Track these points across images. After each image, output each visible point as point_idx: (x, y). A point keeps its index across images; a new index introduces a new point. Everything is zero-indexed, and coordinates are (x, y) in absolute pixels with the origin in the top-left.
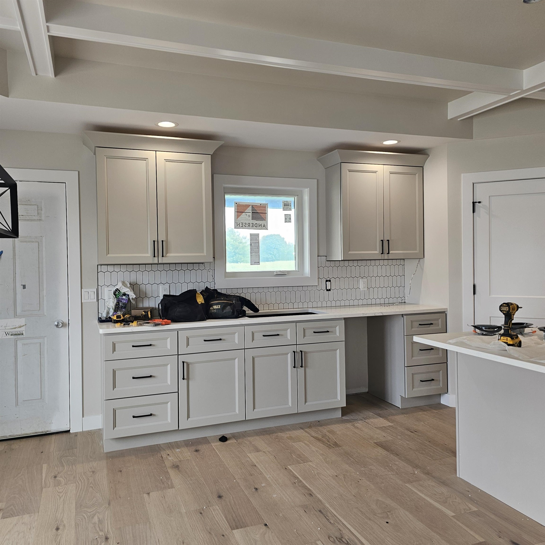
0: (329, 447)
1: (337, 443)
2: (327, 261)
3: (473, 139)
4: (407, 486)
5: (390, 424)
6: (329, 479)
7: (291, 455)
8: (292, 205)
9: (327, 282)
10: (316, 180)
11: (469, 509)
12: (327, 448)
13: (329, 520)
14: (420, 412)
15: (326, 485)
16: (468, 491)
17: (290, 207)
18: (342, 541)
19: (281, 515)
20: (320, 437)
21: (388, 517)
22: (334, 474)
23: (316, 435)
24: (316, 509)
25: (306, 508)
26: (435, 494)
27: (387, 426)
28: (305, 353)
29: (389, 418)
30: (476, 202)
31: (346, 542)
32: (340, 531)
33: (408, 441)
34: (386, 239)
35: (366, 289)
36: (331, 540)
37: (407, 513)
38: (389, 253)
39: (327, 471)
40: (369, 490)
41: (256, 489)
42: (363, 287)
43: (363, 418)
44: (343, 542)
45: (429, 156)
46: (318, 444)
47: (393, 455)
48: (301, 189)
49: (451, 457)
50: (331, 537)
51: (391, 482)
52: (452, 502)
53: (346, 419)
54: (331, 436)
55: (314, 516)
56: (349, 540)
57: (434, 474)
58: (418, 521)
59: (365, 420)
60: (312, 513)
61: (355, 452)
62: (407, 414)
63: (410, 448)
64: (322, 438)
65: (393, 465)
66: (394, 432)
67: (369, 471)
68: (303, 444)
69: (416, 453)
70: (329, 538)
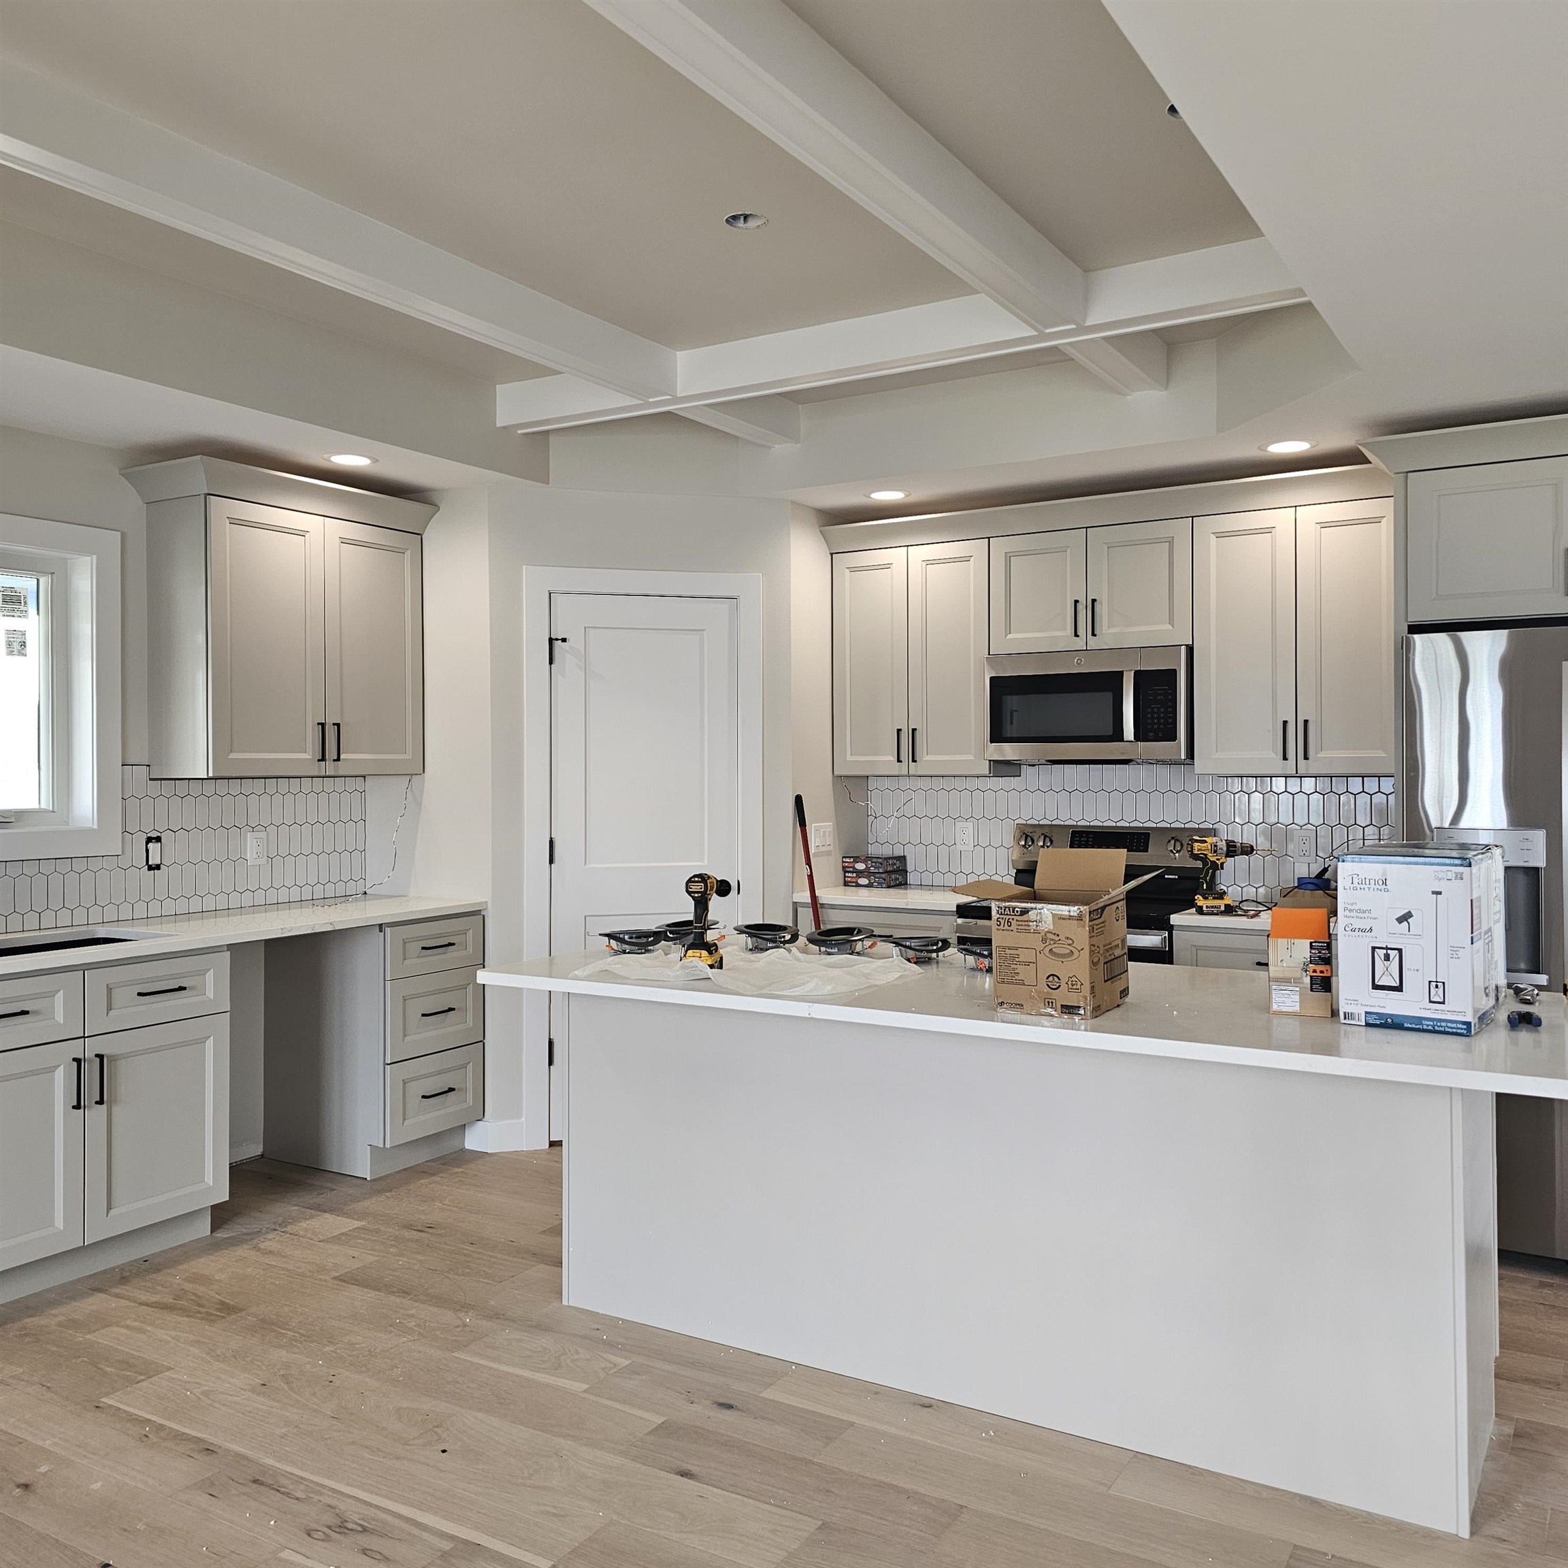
0: (209, 1318)
1: (226, 1303)
2: (150, 779)
3: (550, 485)
4: (456, 1357)
5: (358, 1224)
6: (243, 1397)
7: (99, 1368)
8: (29, 602)
9: (150, 845)
10: (119, 533)
11: (613, 1366)
12: (204, 1322)
13: (289, 1493)
14: (420, 1179)
15: (242, 1416)
16: (598, 1329)
17: (22, 608)
18: (348, 1529)
19: (140, 1526)
20: (168, 1300)
21: (440, 1439)
22: (255, 1381)
23: (154, 1299)
24: (241, 1481)
25: (210, 1488)
26: (530, 1356)
27: (350, 1230)
28: (111, 1059)
29: (348, 1210)
30: (557, 639)
31: (360, 1529)
32: (333, 1510)
33: (418, 1253)
34: (330, 721)
35: (263, 861)
36: (315, 1536)
37: (480, 1415)
38: (338, 759)
39: (231, 1380)
40: (365, 1394)
41: (26, 1486)
42: (255, 856)
43: (275, 1223)
44: (351, 1530)
45: (439, 510)
46: (169, 1318)
47: (394, 1295)
48: (63, 555)
49: (533, 1266)
50: (313, 1530)
51: (417, 1360)
52: (573, 1361)
53: (226, 1236)
54: (200, 1290)
55: (245, 1497)
56: (365, 1521)
57: (510, 1313)
58: (512, 1425)
59: (285, 1226)
60: (234, 1492)
61: (291, 1315)
62: (390, 1191)
63: (430, 1269)
64: (175, 1301)
65: (405, 1319)
66: (375, 1240)
67: (349, 1349)
68: (124, 1331)
69: (451, 1276)
70: (309, 1535)
